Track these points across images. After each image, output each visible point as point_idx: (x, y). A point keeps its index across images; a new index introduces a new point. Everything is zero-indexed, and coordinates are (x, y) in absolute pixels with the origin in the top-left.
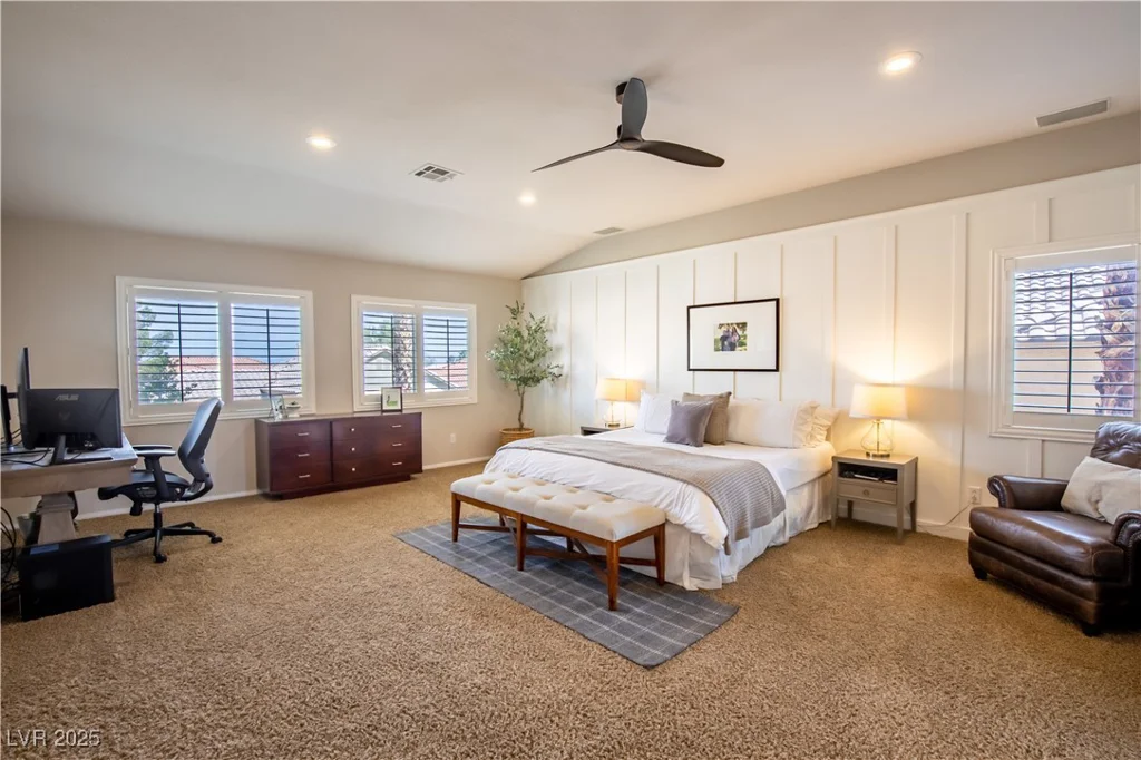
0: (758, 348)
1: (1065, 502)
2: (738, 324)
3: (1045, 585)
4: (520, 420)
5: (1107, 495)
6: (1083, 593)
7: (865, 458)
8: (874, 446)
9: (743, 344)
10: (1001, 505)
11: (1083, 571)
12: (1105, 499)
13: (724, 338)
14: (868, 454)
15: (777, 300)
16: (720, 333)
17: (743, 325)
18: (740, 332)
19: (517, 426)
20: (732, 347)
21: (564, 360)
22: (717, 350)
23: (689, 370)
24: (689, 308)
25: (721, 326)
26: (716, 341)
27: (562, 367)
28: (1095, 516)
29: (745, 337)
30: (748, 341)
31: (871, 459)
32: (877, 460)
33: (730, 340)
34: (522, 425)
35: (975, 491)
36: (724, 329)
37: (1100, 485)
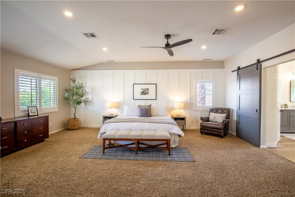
0: (151, 94)
1: (210, 120)
2: (147, 89)
3: (215, 133)
4: (74, 116)
5: (217, 118)
6: (222, 132)
7: (176, 116)
8: (178, 114)
9: (148, 94)
10: (203, 122)
11: (222, 129)
12: (216, 119)
13: (143, 92)
14: (177, 116)
15: (156, 84)
16: (142, 91)
17: (148, 89)
18: (147, 91)
19: (74, 117)
20: (145, 94)
21: (89, 97)
22: (141, 95)
23: (134, 99)
24: (134, 84)
25: (142, 89)
26: (141, 92)
27: (89, 98)
28: (215, 121)
29: (148, 92)
30: (149, 93)
31: (178, 116)
32: (179, 116)
33: (144, 92)
34: (75, 117)
35: (192, 120)
36: (143, 90)
37: (215, 116)
